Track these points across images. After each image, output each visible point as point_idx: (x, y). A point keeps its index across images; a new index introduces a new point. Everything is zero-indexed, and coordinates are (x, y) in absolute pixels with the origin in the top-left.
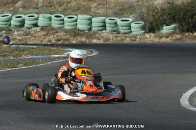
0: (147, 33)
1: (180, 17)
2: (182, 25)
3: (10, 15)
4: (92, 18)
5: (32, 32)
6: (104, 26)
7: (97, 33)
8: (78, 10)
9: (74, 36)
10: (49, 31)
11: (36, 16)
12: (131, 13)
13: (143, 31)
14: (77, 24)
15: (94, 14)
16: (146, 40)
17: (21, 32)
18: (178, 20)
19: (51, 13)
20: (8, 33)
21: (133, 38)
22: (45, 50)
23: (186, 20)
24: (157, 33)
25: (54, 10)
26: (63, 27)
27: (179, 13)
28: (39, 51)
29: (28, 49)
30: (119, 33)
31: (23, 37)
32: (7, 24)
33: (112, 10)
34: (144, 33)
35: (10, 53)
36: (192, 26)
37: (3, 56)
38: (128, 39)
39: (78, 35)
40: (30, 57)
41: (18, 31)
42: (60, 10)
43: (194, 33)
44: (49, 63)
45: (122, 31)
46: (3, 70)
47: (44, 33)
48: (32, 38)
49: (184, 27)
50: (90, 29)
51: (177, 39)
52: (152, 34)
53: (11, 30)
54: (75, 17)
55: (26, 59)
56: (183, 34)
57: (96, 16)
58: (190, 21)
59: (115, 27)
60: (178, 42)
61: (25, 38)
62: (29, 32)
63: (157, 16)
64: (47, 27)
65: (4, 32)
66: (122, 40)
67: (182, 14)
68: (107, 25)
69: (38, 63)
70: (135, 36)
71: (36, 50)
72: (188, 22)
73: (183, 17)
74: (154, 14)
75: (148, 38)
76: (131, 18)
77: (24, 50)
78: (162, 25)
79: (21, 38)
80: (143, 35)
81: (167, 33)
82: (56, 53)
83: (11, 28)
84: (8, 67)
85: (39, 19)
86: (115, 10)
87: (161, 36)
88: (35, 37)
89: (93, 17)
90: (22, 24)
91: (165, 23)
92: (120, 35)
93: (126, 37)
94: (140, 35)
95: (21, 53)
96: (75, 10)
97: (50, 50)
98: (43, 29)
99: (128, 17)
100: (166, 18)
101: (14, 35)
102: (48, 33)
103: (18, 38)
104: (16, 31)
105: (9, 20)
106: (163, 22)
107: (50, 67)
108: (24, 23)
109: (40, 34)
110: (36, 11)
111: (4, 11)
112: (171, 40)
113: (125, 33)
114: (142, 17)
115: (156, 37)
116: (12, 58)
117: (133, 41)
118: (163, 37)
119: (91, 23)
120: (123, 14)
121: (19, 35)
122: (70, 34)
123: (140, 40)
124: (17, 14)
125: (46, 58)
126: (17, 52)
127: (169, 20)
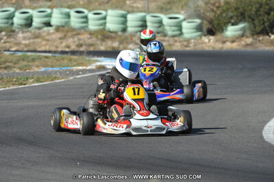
0: (205, 36)
1: (251, 14)
2: (254, 24)
3: (12, 9)
4: (126, 15)
5: (44, 34)
6: (144, 26)
7: (135, 36)
8: (108, 3)
9: (103, 40)
10: (67, 32)
11: (49, 11)
12: (182, 7)
13: (199, 33)
14: (105, 23)
15: (130, 9)
16: (204, 45)
17: (28, 34)
18: (249, 17)
19: (69, 7)
20: (10, 36)
21: (185, 43)
22: (63, 59)
23: (260, 18)
24: (219, 36)
25: (74, 3)
26: (87, 26)
27: (250, 7)
28: (55, 61)
29: (40, 58)
30: (165, 35)
31: (31, 41)
32: (7, 23)
33: (155, 4)
34: (201, 36)
35: (15, 63)
36: (269, 26)
37: (6, 68)
38: (178, 44)
39: (108, 38)
40: (43, 69)
41: (23, 32)
42: (81, 2)
43: (270, 37)
44: (71, 78)
45: (170, 33)
46: (7, 88)
47: (59, 35)
48: (44, 43)
49: (257, 28)
50: (124, 30)
51: (247, 45)
52: (212, 37)
53: (14, 31)
54: (104, 13)
55: (37, 72)
56: (255, 37)
57: (133, 12)
58: (265, 19)
59: (160, 27)
60: (249, 49)
61: (34, 43)
62: (39, 33)
63: (218, 12)
64: (63, 27)
65: (3, 33)
66: (170, 45)
67: (254, 9)
68: (148, 24)
69: (55, 78)
70: (188, 40)
71: (51, 60)
72: (263, 20)
73: (256, 14)
74: (215, 9)
75: (205, 43)
76: (182, 14)
77: (33, 60)
78: (226, 24)
79: (27, 42)
80: (199, 38)
81: (234, 36)
82: (79, 65)
83: (13, 28)
84: (13, 84)
85: (53, 15)
86: (159, 3)
87: (225, 40)
88: (47, 40)
89: (129, 12)
90: (29, 22)
91: (229, 22)
92: (167, 38)
93: (176, 41)
94: (194, 38)
95: (30, 64)
96: (103, 3)
97: (71, 60)
98: (58, 29)
99: (178, 13)
100: (232, 14)
101: (18, 38)
102: (65, 36)
103: (24, 42)
104: (20, 32)
105: (11, 17)
106: (227, 21)
107: (72, 84)
108: (32, 21)
109: (54, 36)
110: (49, 4)
111: (3, 3)
112: (239, 45)
113: (174, 36)
114: (198, 13)
115: (217, 41)
116: (18, 71)
117: (186, 46)
118: (227, 41)
119: (126, 21)
120: (171, 9)
121: (24, 38)
122: (97, 37)
123: (195, 45)
124: (21, 8)
125: (66, 71)
126: (25, 63)
127: (235, 18)
